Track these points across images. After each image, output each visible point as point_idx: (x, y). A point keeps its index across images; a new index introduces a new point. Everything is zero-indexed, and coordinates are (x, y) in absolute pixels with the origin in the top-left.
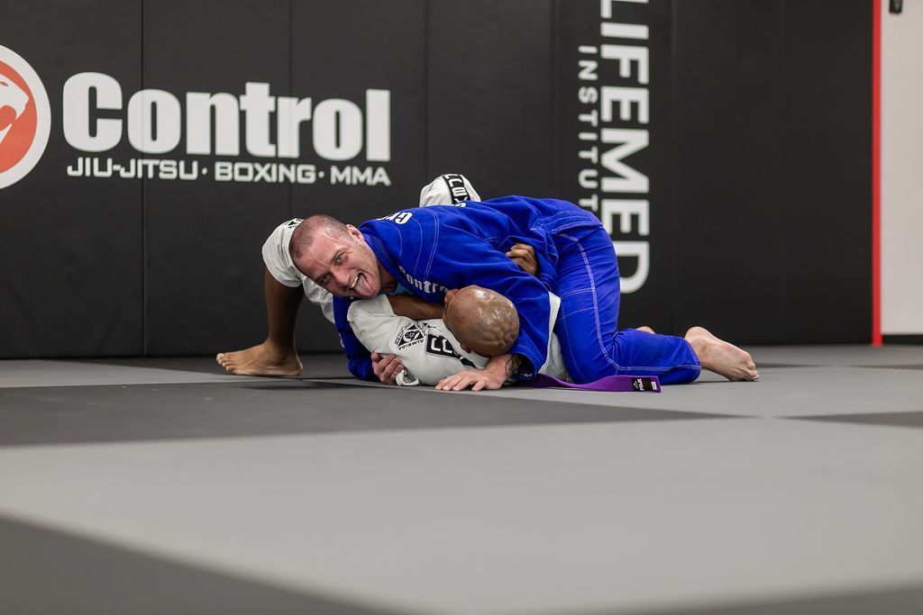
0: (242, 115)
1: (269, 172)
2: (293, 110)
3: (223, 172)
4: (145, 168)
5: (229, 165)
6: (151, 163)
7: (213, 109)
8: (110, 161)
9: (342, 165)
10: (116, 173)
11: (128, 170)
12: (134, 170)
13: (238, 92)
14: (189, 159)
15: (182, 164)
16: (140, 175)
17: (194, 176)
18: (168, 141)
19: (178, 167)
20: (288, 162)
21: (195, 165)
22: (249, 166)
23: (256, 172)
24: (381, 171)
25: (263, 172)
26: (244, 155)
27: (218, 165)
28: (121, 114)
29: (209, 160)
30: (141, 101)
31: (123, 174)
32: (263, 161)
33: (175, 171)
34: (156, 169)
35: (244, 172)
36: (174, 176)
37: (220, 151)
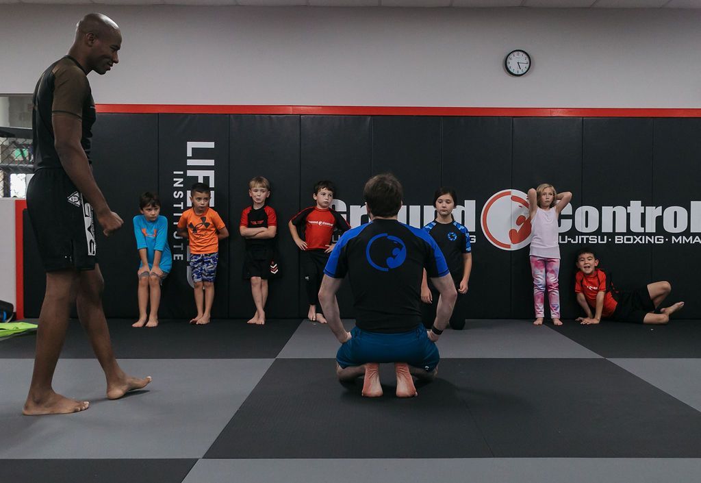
0: (628, 215)
1: (641, 239)
2: (653, 212)
3: (618, 240)
4: (582, 239)
5: (622, 237)
6: (585, 237)
7: (614, 213)
8: (566, 237)
9: (677, 235)
10: (569, 242)
11: (575, 240)
12: (578, 240)
13: (626, 205)
14: (603, 235)
15: (599, 237)
16: (580, 242)
17: (605, 242)
18: (593, 227)
19: (597, 239)
20: (650, 235)
21: (605, 237)
22: (632, 237)
23: (634, 240)
24: (697, 237)
25: (638, 239)
26: (629, 232)
27: (616, 237)
28: (572, 217)
29: (612, 235)
30: (581, 210)
31: (572, 242)
32: (638, 234)
33: (596, 240)
34: (588, 239)
35: (629, 240)
36: (596, 242)
37: (617, 231)
